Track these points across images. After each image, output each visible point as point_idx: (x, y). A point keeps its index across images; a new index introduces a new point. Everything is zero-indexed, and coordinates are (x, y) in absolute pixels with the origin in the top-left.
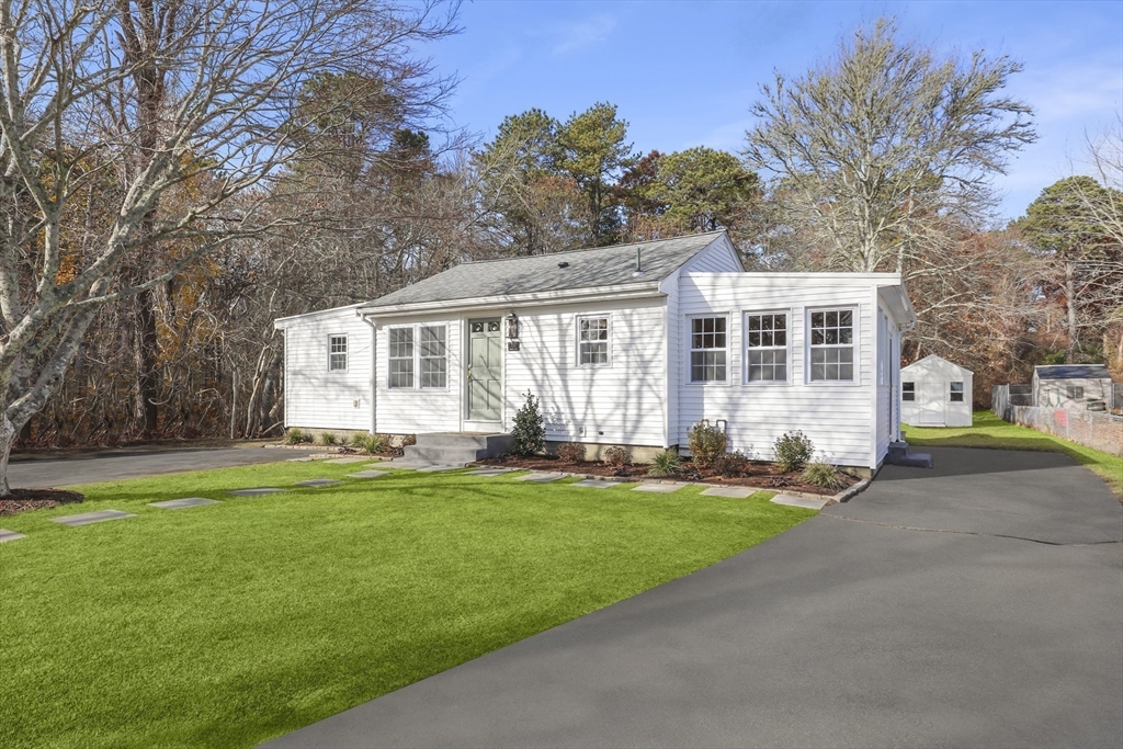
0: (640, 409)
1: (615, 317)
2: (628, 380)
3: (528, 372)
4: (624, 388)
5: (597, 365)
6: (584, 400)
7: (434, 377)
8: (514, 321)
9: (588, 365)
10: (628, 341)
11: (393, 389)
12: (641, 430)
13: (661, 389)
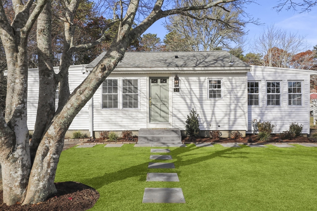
0: (235, 116)
1: (225, 80)
2: (230, 105)
3: (183, 101)
4: (229, 108)
5: (217, 99)
6: (211, 113)
7: (131, 103)
8: (177, 79)
9: (212, 99)
10: (230, 89)
11: (104, 109)
12: (236, 124)
13: (245, 108)
